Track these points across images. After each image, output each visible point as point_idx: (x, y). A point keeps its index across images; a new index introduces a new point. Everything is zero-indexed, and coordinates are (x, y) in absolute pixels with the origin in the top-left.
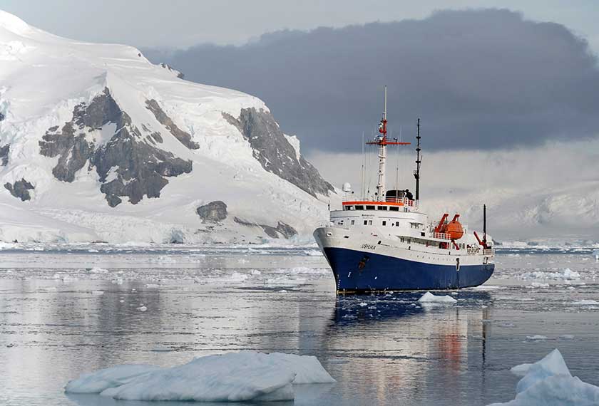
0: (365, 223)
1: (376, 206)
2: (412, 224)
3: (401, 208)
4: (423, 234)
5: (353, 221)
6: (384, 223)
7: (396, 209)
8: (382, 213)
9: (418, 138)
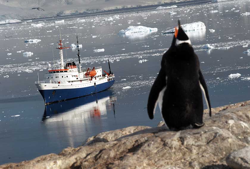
0: (56, 77)
1: (60, 71)
2: (73, 76)
3: (68, 71)
4: (77, 79)
5: (52, 77)
6: (63, 77)
7: (67, 71)
8: (62, 73)
9: (78, 42)
